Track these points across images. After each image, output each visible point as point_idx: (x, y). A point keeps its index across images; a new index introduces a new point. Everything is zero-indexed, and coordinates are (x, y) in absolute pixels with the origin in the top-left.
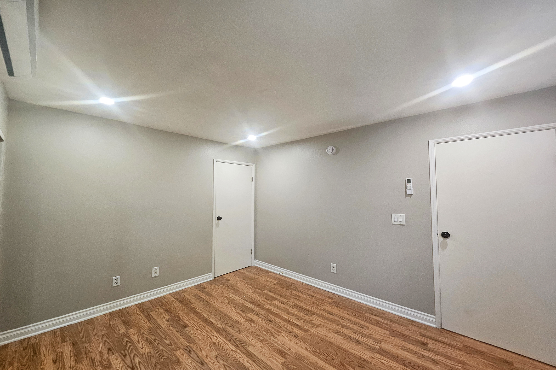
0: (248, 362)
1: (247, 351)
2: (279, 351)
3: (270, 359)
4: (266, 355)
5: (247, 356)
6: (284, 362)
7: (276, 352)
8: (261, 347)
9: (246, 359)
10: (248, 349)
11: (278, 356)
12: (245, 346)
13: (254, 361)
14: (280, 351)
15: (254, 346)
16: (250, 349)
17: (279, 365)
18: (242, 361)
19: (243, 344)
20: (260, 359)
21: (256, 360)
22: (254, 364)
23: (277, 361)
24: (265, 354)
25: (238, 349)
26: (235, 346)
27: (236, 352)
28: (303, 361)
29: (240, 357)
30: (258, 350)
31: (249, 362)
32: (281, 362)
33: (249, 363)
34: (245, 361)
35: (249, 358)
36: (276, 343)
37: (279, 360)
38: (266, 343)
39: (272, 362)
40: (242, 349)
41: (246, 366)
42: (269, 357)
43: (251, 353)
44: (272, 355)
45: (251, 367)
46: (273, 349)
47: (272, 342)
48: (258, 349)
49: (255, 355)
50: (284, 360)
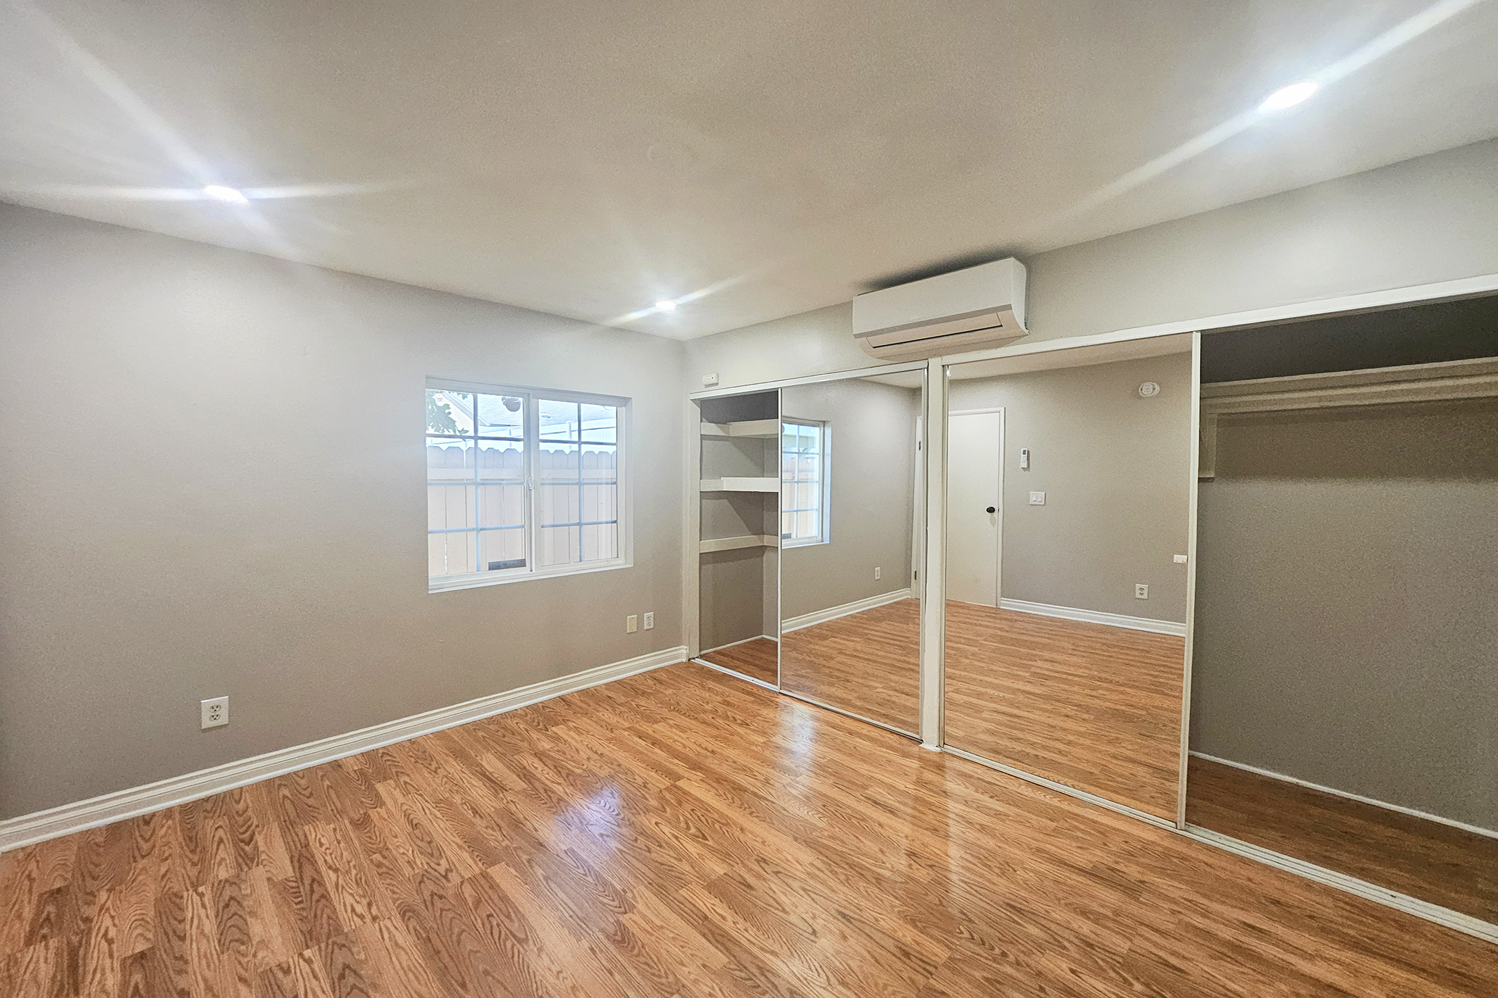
0: (724, 918)
1: (727, 949)
2: (629, 944)
3: (659, 923)
4: (671, 935)
5: (725, 935)
6: (626, 913)
7: (640, 944)
8: (682, 964)
9: (728, 926)
10: (727, 957)
11: (636, 931)
12: (736, 970)
13: (706, 918)
14: (626, 945)
15: (704, 966)
16: (719, 958)
17: (640, 906)
18: (738, 919)
19: (743, 975)
20: (688, 922)
21: (701, 922)
22: (704, 909)
23: (644, 917)
24: (673, 938)
25: (756, 957)
26: (768, 968)
27: (762, 949)
28: (572, 914)
29: (746, 930)
30: (694, 952)
31: (719, 918)
32: (633, 913)
33: (719, 915)
34: (729, 918)
35: (718, 927)
36: (629, 980)
37: (637, 918)
38: (664, 980)
39: (658, 914)
40: (744, 957)
41: (727, 908)
42: (662, 927)
43: (713, 940)
44: (652, 935)
45: (714, 905)
46: (648, 954)
47: (643, 983)
48: (692, 955)
49: (704, 935)
50: (624, 919)
